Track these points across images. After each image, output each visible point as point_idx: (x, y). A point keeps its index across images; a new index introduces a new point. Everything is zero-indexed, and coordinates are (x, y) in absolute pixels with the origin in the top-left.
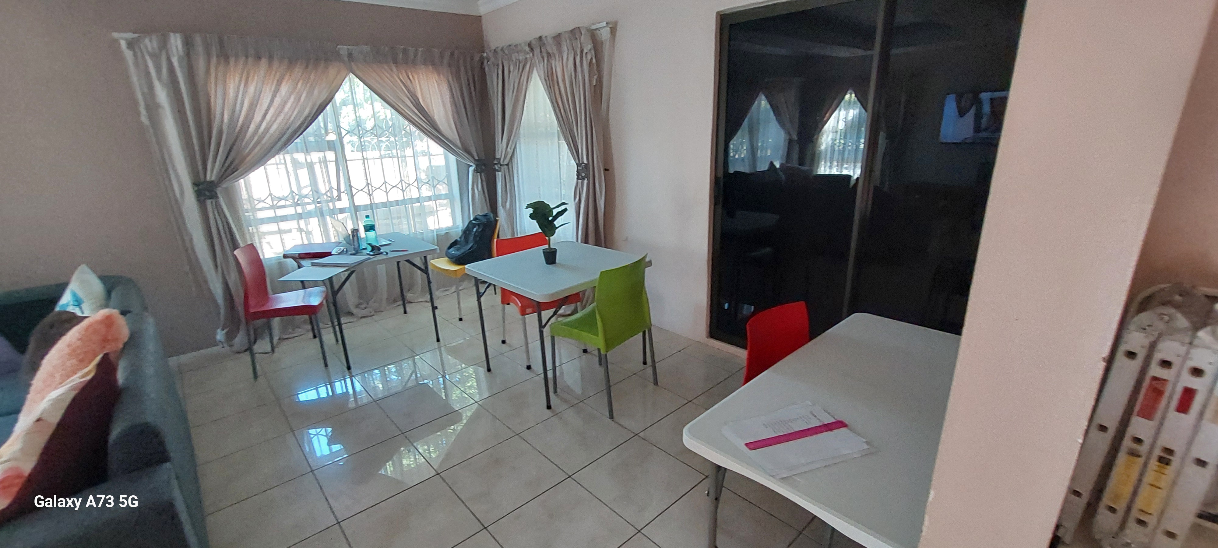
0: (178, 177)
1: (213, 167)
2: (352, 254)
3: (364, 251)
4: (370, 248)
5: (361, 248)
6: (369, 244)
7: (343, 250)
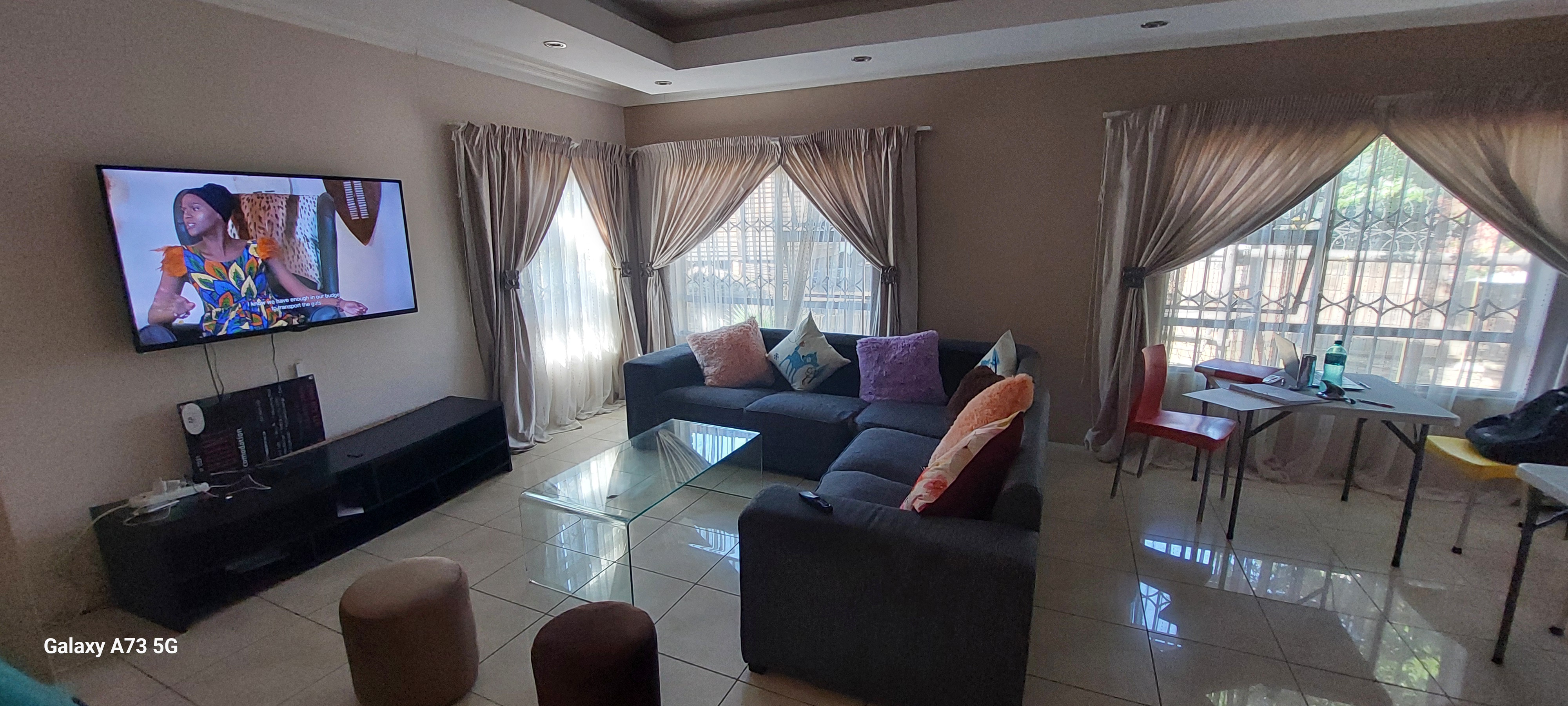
0: (1110, 259)
1: (1151, 251)
2: (1291, 389)
3: (1314, 391)
4: (1324, 388)
5: (1310, 385)
6: (1326, 382)
7: (1280, 381)
